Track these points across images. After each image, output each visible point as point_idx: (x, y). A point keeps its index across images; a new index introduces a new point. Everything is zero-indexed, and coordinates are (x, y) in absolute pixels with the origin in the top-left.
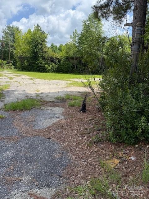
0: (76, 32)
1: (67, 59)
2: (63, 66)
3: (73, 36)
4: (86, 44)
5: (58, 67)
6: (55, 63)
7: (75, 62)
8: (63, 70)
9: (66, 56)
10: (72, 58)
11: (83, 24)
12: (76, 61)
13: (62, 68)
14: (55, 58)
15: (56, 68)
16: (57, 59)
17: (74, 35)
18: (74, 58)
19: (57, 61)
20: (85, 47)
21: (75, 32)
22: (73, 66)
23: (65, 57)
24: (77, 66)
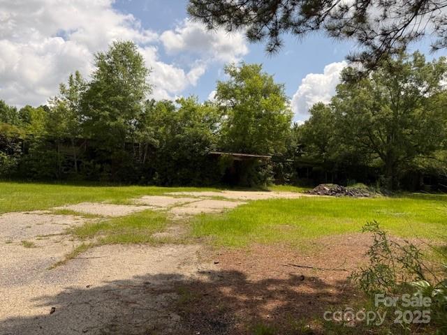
0: (77, 79)
1: (51, 142)
2: (37, 160)
3: (68, 87)
4: (107, 110)
5: (20, 164)
6: (11, 152)
7: (74, 151)
8: (35, 172)
9: (46, 136)
10: (67, 141)
11: (98, 61)
12: (78, 149)
13: (31, 167)
14: (9, 140)
15: (12, 168)
16: (17, 141)
17: (71, 84)
18: (71, 143)
19: (18, 147)
20: (105, 117)
21: (74, 77)
22: (69, 161)
23: (43, 137)
24: (79, 163)
